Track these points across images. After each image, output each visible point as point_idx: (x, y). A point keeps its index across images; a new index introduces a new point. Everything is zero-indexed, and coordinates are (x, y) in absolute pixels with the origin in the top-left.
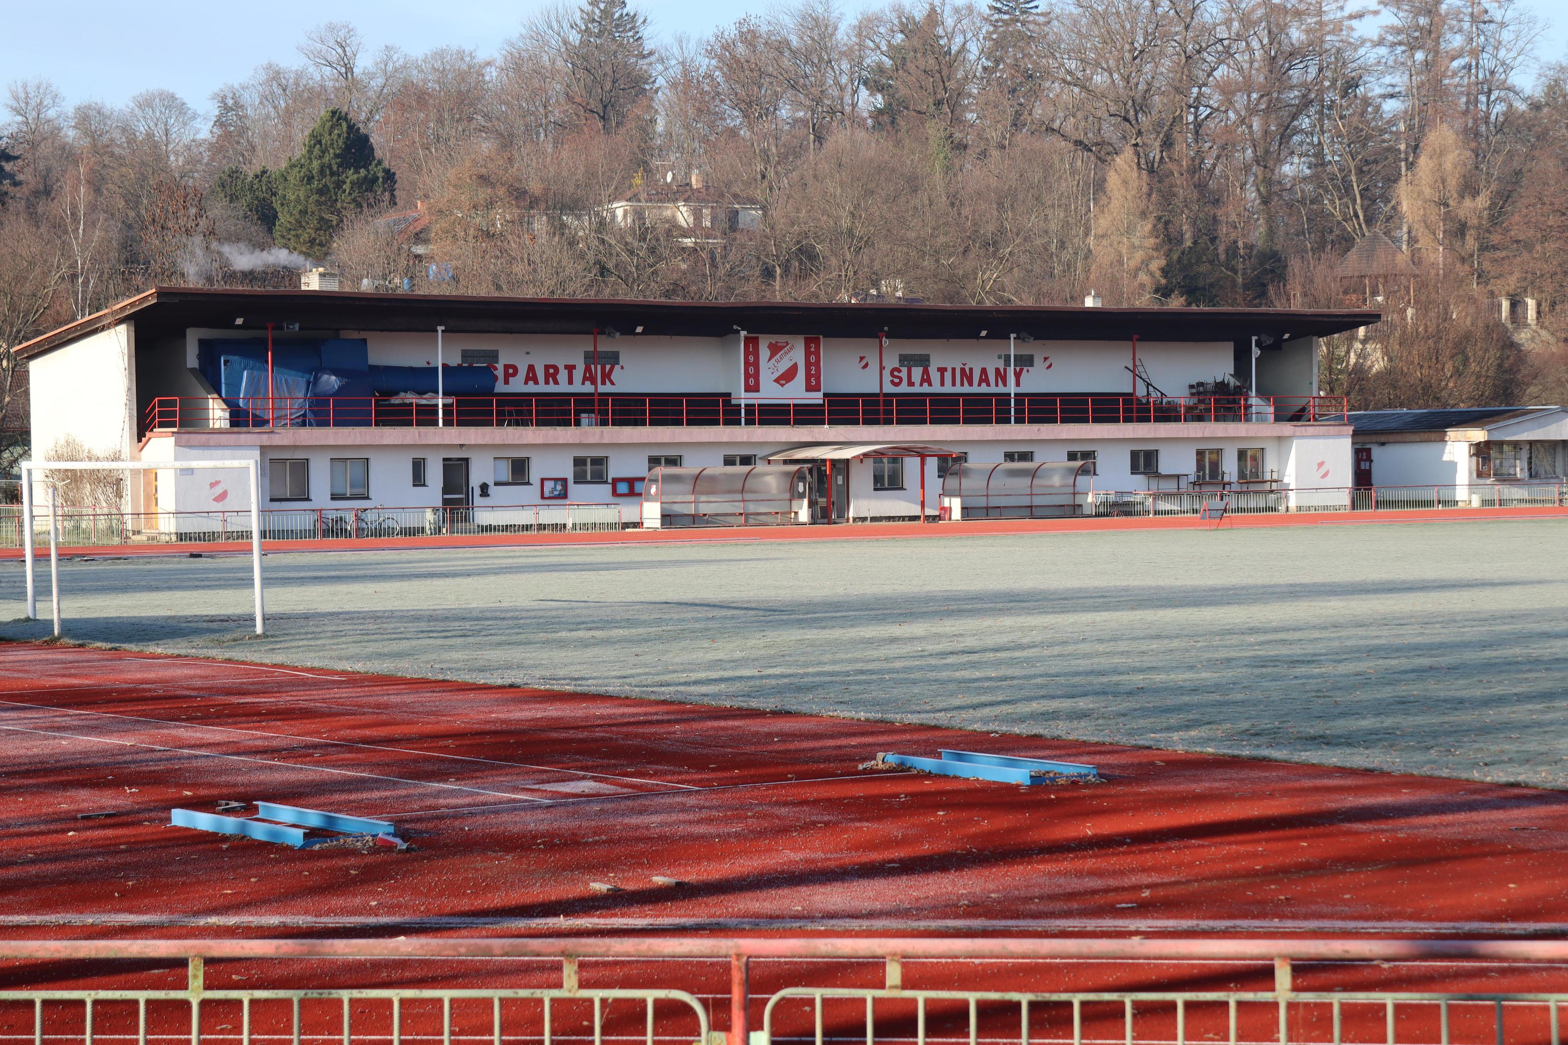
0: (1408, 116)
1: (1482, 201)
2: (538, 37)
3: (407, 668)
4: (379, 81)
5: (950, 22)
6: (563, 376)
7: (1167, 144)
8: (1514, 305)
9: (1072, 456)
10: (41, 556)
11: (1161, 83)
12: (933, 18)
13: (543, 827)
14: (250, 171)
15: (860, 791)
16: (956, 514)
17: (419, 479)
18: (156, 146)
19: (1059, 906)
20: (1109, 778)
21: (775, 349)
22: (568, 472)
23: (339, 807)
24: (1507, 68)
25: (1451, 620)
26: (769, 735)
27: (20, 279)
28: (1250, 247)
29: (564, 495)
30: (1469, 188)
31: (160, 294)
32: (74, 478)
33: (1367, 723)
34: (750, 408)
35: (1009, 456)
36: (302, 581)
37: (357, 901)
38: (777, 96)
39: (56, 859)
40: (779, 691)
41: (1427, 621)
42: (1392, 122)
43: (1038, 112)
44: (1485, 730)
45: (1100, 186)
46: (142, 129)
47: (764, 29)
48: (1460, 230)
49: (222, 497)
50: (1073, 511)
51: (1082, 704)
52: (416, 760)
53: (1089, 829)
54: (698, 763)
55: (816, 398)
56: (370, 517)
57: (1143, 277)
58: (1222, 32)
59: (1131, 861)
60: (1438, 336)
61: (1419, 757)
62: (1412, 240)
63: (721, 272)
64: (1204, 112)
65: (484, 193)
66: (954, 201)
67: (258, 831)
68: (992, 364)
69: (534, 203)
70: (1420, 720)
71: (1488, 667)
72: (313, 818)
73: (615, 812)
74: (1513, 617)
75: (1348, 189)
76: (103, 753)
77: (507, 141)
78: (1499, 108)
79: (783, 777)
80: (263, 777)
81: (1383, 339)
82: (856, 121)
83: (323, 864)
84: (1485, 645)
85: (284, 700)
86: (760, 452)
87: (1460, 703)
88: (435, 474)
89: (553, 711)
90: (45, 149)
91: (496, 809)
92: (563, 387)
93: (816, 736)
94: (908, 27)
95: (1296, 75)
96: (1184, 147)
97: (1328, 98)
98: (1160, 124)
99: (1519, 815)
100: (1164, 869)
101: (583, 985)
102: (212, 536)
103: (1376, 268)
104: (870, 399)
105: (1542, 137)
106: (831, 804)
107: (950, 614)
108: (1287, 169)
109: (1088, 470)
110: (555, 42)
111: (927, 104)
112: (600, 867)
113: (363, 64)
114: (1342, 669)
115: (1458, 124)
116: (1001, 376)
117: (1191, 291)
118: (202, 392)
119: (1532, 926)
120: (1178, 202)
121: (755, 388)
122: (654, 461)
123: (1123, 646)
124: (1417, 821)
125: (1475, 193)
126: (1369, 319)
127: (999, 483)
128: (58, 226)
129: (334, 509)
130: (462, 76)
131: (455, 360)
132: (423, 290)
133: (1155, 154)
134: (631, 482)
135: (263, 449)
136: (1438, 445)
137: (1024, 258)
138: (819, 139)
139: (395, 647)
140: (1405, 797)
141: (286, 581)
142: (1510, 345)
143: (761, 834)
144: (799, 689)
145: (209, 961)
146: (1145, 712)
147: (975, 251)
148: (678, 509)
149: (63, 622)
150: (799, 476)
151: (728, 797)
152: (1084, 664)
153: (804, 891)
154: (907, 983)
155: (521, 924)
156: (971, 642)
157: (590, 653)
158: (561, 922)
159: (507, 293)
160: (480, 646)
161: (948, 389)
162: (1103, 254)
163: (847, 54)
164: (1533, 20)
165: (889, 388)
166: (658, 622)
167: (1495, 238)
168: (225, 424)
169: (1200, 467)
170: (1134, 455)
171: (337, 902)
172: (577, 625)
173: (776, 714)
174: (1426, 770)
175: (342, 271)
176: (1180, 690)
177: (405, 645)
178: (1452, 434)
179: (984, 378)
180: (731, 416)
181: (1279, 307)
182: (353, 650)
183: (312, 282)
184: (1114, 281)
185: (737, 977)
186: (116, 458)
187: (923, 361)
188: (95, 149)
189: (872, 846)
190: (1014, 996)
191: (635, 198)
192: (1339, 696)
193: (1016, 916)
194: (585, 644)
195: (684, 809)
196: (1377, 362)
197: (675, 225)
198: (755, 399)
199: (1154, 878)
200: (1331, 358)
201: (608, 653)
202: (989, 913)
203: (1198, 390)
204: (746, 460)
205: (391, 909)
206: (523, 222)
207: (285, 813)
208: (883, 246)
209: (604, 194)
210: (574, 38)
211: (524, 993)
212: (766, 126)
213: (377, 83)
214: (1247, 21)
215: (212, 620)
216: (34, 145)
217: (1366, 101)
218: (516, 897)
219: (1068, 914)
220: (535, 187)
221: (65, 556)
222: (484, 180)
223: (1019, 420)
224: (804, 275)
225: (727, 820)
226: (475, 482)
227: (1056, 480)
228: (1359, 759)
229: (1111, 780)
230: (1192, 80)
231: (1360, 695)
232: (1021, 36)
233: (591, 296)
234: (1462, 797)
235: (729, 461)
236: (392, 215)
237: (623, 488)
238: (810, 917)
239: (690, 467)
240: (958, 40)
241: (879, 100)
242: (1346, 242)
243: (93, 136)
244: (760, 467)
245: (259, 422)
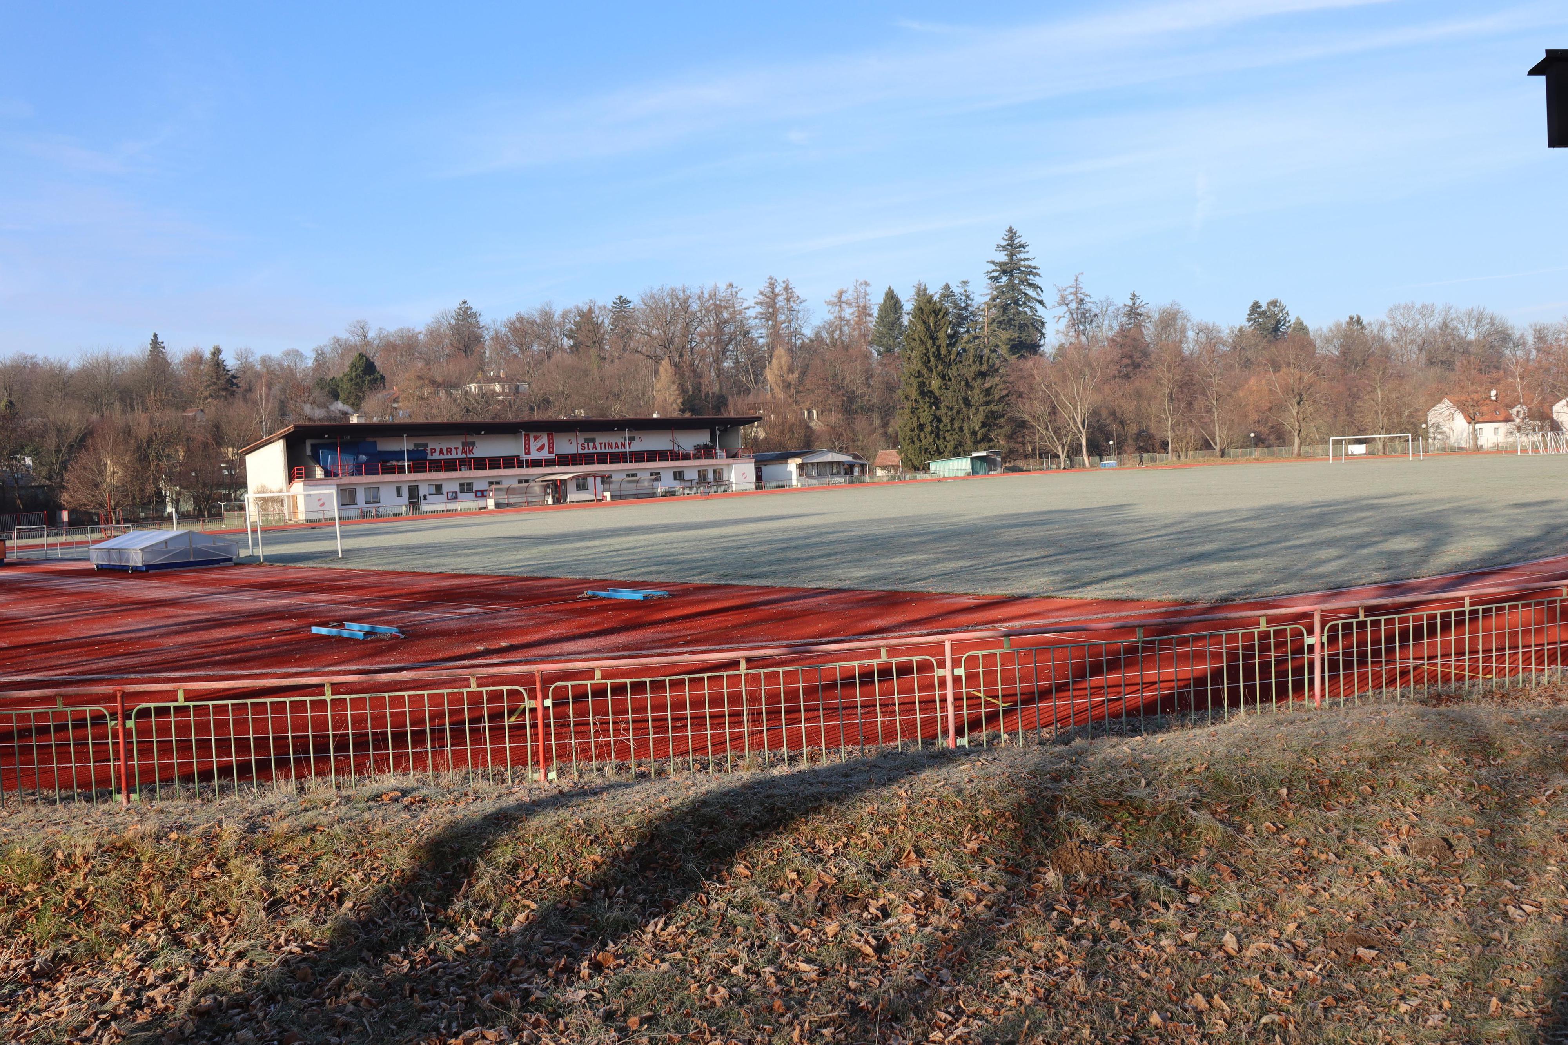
0: (768, 344)
1: (796, 375)
2: (438, 322)
3: (399, 568)
4: (377, 341)
5: (597, 312)
6: (454, 451)
7: (681, 356)
8: (809, 413)
9: (651, 474)
10: (254, 531)
11: (678, 333)
12: (590, 310)
13: (457, 627)
14: (328, 378)
15: (578, 606)
16: (609, 498)
17: (399, 494)
18: (291, 370)
19: (656, 645)
20: (672, 595)
21: (536, 438)
22: (458, 489)
23: (377, 623)
24: (801, 327)
25: (794, 529)
26: (542, 586)
27: (241, 424)
28: (713, 393)
29: (456, 498)
30: (791, 371)
31: (295, 427)
32: (265, 500)
33: (766, 569)
34: (527, 461)
35: (628, 475)
36: (356, 536)
37: (386, 659)
38: (532, 342)
39: (268, 648)
40: (545, 569)
41: (785, 530)
42: (762, 347)
43: (632, 345)
44: (808, 569)
45: (657, 372)
46: (286, 363)
47: (526, 316)
48: (788, 386)
49: (323, 505)
50: (653, 495)
51: (661, 568)
52: (405, 603)
53: (666, 615)
54: (516, 599)
55: (553, 456)
56: (381, 510)
57: (674, 406)
58: (699, 315)
59: (682, 626)
60: (783, 424)
61: (785, 580)
62: (772, 390)
63: (514, 409)
64: (694, 344)
65: (420, 383)
66: (602, 379)
67: (346, 634)
68: (620, 440)
69: (439, 385)
70: (785, 567)
71: (808, 546)
72: (366, 627)
73: (484, 619)
74: (815, 527)
75: (748, 371)
76: (283, 606)
77: (428, 362)
78: (799, 342)
79: (548, 602)
80: (343, 613)
81: (764, 426)
82: (563, 350)
83: (371, 645)
84: (806, 538)
85: (352, 582)
86: (532, 478)
87: (798, 560)
88: (405, 492)
89: (457, 582)
90: (249, 374)
91: (437, 620)
92: (454, 456)
93: (560, 586)
94: (581, 314)
95: (726, 329)
96: (687, 357)
97: (739, 338)
98: (677, 349)
99: (821, 599)
100: (696, 628)
101: (478, 686)
102: (320, 520)
103: (759, 400)
104: (574, 456)
105: (815, 351)
106: (567, 611)
107: (608, 536)
108: (725, 364)
109: (658, 479)
110: (445, 324)
111: (590, 343)
112: (480, 641)
113: (371, 335)
114: (756, 549)
115: (786, 347)
116: (623, 445)
117: (693, 411)
118: (312, 464)
119: (827, 639)
120: (686, 377)
121: (529, 453)
122: (491, 483)
123: (675, 545)
124: (785, 604)
125: (793, 372)
126: (758, 419)
127: (624, 486)
128: (255, 403)
129: (367, 508)
130: (410, 338)
131: (411, 447)
132: (397, 421)
133: (677, 360)
134: (482, 491)
135: (338, 485)
136: (783, 466)
137: (629, 400)
138: (549, 357)
139: (393, 560)
140: (781, 595)
141: (349, 536)
142: (808, 427)
143: (541, 625)
144: (552, 568)
145: (332, 684)
146: (684, 570)
147: (611, 398)
148: (501, 501)
149: (264, 556)
150: (548, 486)
151: (529, 611)
152: (660, 553)
153: (559, 645)
154: (603, 678)
155: (451, 664)
156: (617, 547)
157: (470, 558)
158: (466, 662)
159: (430, 421)
160: (427, 558)
161: (603, 450)
162: (659, 398)
163: (559, 325)
164: (809, 310)
165: (580, 451)
166: (496, 545)
167: (801, 389)
168: (323, 476)
169: (699, 476)
170: (675, 473)
171: (378, 659)
172: (464, 548)
173: (544, 578)
174: (788, 585)
175: (365, 415)
176: (697, 561)
177: (397, 559)
178: (790, 460)
179: (617, 446)
180: (520, 465)
181: (725, 416)
182: (378, 562)
183: (354, 420)
184: (664, 408)
185: (538, 679)
186: (281, 492)
187: (593, 440)
188: (268, 373)
189: (584, 626)
190: (644, 679)
191: (478, 382)
192: (755, 560)
193: (641, 649)
194: (468, 555)
195: (511, 616)
196: (762, 435)
197: (494, 392)
198: (529, 457)
199: (692, 632)
200: (745, 434)
201: (477, 558)
202: (630, 649)
203: (697, 448)
204: (527, 481)
205: (400, 661)
206: (436, 393)
207: (355, 626)
208: (575, 397)
209: (467, 381)
210: (453, 322)
211: (456, 690)
212: (528, 353)
213: (376, 342)
214: (708, 310)
215: (321, 553)
216: (245, 372)
217: (752, 339)
218: (448, 654)
219: (660, 647)
220: (439, 379)
221: (264, 530)
222: (420, 377)
223: (631, 461)
224: (546, 409)
225: (527, 620)
226: (421, 494)
227: (646, 484)
228: (764, 582)
229: (673, 596)
230: (689, 332)
231: (763, 559)
232: (624, 317)
233: (463, 420)
234: (801, 594)
235: (520, 482)
236: (384, 392)
237: (479, 494)
238: (563, 655)
239: (505, 485)
240: (601, 319)
241: (572, 342)
242: (748, 391)
243: (267, 368)
244: (532, 484)
245: (336, 475)
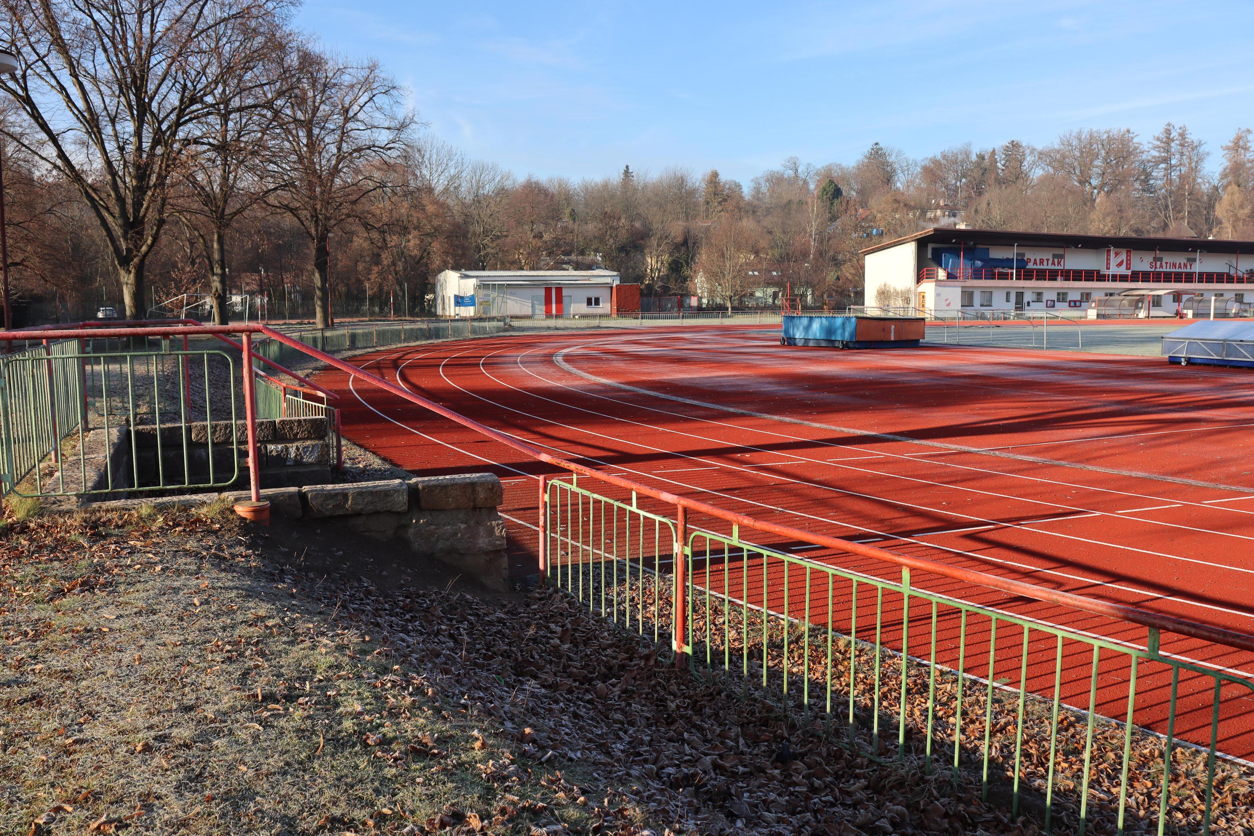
6: (1045, 262)
9: (1216, 295)
17: (1008, 300)
21: (1117, 254)
22: (1055, 298)
29: (1053, 306)
34: (1108, 275)
49: (949, 305)
55: (1129, 273)
68: (1182, 261)
86: (1116, 292)
88: (1013, 298)
92: (1045, 267)
104: (1145, 273)
109: (1224, 301)
116: (1185, 266)
118: (937, 267)
121: (1109, 268)
122: (1084, 294)
129: (981, 310)
134: (1075, 302)
135: (962, 287)
148: (1101, 312)
150: (1140, 301)
161: (1168, 270)
168: (945, 278)
170: (1235, 295)
179: (1180, 266)
180: (1103, 279)
186: (912, 289)
187: (1161, 259)
198: (1109, 272)
203: (1249, 272)
204: (1111, 295)
226: (1025, 300)
235: (1107, 295)
237: (1072, 304)
244: (1118, 297)
245: (957, 277)
